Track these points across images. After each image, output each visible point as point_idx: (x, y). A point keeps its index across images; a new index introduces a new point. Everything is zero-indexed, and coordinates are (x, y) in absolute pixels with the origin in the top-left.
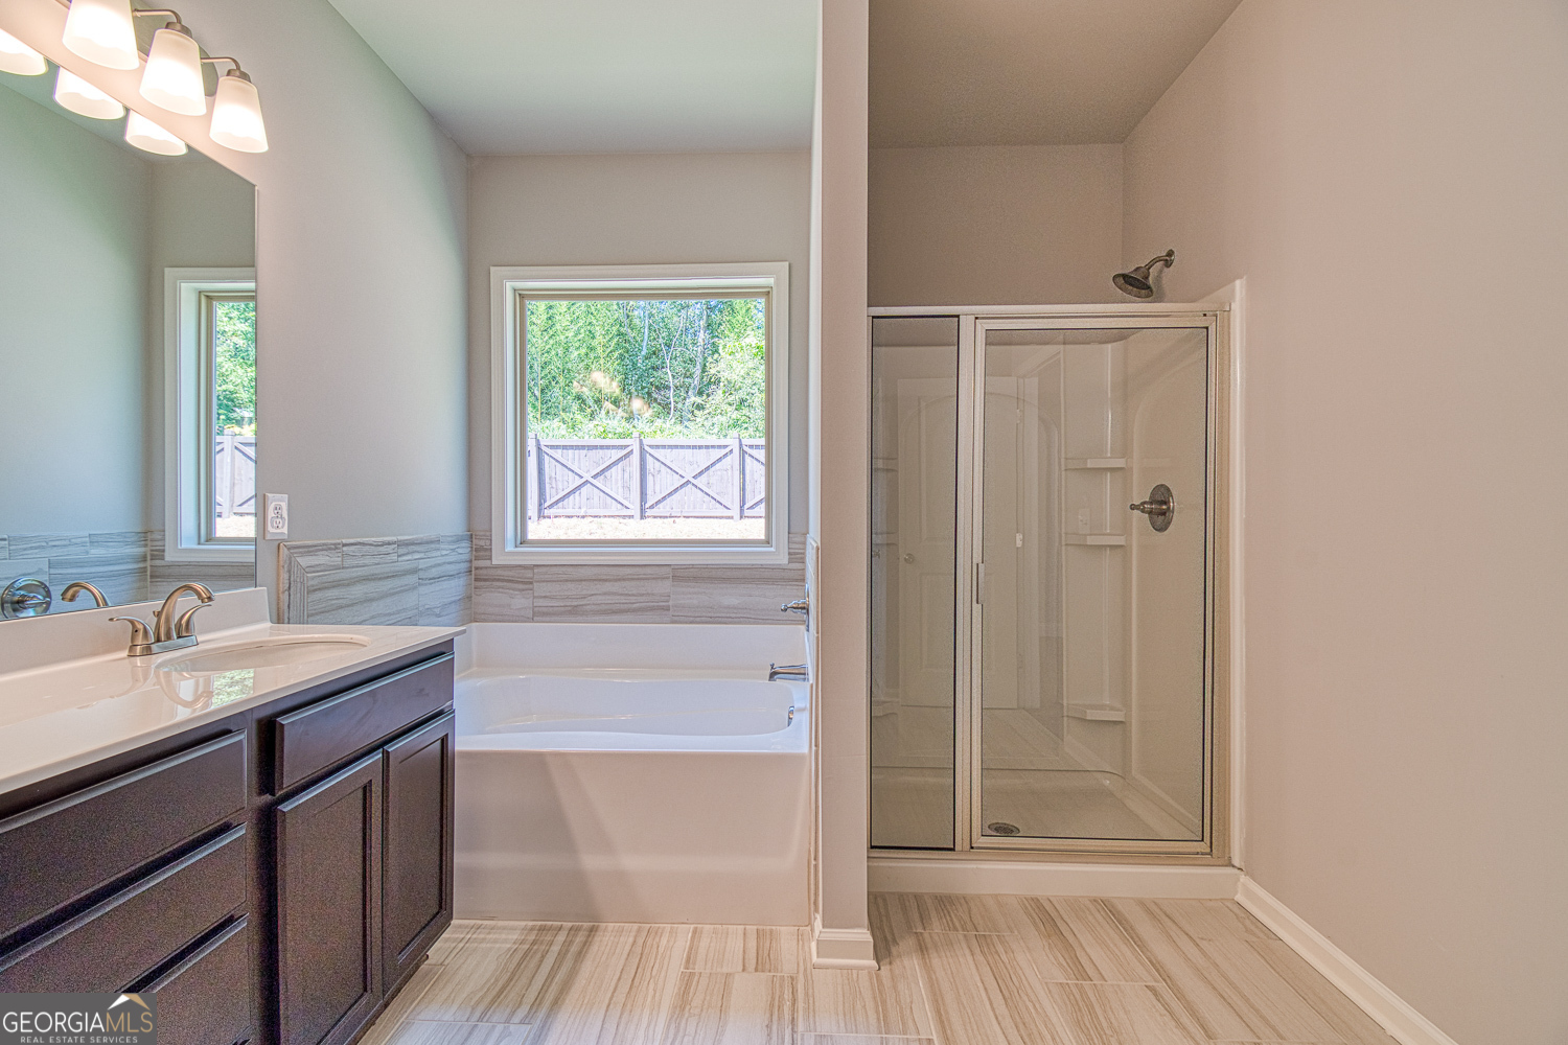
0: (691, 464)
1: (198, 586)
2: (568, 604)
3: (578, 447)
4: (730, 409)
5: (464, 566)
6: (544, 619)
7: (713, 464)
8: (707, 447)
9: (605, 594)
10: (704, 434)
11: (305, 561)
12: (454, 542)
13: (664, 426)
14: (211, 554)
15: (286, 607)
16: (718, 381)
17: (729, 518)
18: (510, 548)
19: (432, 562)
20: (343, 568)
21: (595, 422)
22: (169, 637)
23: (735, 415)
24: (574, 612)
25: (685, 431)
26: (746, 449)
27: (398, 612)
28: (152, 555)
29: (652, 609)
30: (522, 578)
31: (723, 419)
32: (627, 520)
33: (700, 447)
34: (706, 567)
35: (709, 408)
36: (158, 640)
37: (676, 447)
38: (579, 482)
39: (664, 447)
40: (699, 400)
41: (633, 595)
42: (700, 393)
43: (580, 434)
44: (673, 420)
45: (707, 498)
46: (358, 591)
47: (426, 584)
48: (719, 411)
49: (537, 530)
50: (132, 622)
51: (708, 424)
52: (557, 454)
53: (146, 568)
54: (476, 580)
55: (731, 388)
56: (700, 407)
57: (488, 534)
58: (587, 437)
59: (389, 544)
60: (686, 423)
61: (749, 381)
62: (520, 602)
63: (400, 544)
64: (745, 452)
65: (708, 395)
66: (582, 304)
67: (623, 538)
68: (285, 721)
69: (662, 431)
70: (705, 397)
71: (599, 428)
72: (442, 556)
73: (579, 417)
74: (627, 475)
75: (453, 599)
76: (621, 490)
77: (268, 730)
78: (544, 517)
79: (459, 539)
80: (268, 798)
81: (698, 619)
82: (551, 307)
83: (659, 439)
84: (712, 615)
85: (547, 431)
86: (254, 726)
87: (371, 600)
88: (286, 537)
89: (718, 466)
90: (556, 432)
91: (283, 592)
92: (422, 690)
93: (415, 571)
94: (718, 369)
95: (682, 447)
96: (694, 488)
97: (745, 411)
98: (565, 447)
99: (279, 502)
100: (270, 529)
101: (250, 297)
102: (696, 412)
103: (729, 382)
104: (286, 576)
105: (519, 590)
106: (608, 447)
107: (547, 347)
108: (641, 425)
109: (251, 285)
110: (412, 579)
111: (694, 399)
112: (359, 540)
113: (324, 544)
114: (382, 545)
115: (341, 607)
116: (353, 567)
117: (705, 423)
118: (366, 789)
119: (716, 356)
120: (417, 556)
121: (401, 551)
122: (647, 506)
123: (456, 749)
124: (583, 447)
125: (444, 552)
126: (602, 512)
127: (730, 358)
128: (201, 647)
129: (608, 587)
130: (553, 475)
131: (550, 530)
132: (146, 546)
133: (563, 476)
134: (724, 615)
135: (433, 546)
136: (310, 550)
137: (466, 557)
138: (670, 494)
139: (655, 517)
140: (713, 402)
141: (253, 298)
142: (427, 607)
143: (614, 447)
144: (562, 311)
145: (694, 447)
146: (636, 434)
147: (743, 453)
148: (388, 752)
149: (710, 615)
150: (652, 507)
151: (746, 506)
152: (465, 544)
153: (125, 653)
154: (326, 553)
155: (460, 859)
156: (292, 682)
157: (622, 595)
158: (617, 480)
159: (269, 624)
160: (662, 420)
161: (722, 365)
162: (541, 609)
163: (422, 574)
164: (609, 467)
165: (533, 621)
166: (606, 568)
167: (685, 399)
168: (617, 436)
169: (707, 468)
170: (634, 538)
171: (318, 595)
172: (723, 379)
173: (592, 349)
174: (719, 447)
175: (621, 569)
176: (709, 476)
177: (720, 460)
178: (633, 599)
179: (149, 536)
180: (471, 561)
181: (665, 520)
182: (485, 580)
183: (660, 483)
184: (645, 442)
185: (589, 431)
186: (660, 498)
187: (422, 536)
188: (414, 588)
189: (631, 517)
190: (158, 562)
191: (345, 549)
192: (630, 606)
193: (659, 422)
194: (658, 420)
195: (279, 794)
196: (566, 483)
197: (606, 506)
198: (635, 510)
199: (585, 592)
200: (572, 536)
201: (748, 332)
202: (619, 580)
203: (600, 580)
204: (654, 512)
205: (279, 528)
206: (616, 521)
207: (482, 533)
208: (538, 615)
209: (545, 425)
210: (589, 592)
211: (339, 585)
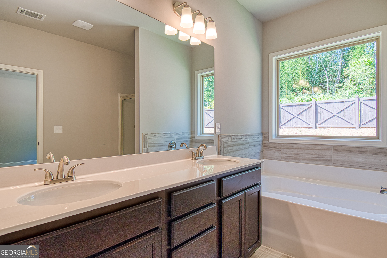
0: (336, 108)
1: (204, 145)
2: (293, 156)
3: (292, 106)
4: (353, 87)
5: (261, 142)
6: (285, 160)
7: (346, 108)
8: (343, 102)
9: (306, 154)
10: (342, 97)
11: (224, 140)
12: (258, 135)
13: (324, 96)
14: (204, 137)
15: (220, 151)
16: (348, 77)
17: (353, 128)
18: (274, 137)
19: (253, 141)
20: (232, 142)
21: (298, 97)
22: (199, 156)
23: (356, 89)
24: (295, 159)
25: (333, 97)
26: (361, 101)
27: (244, 154)
28: (192, 137)
29: (325, 160)
30: (278, 147)
31: (351, 91)
32: (310, 129)
33: (340, 102)
34: (348, 147)
35: (344, 87)
36: (197, 157)
37: (330, 103)
38: (293, 117)
39: (325, 103)
40: (339, 85)
41: (317, 155)
42: (340, 82)
43: (293, 101)
44: (328, 93)
45: (343, 121)
46: (235, 148)
47: (251, 147)
48: (349, 88)
49: (282, 132)
50: (192, 152)
51: (343, 93)
52: (285, 108)
53: (191, 140)
54: (264, 147)
55: (354, 78)
56: (340, 88)
57: (268, 133)
58: (295, 102)
59: (242, 136)
60: (333, 94)
61: (363, 75)
62: (277, 154)
63: (245, 136)
64: (361, 103)
65: (344, 83)
66: (293, 60)
67: (309, 135)
68: (223, 179)
69: (324, 98)
70: (342, 83)
71: (299, 99)
72: (255, 139)
73: (292, 96)
74: (310, 114)
75: (258, 152)
76: (307, 119)
77: (220, 181)
78: (281, 128)
79: (259, 135)
80: (220, 198)
81: (344, 166)
82: (283, 63)
83: (322, 101)
84: (351, 165)
85: (282, 101)
86: (217, 180)
87: (238, 151)
88: (220, 133)
89: (348, 109)
90: (285, 102)
91: (219, 147)
92: (253, 177)
93: (248, 143)
94: (348, 72)
95: (332, 103)
96: (337, 117)
97: (362, 87)
98: (288, 106)
99: (218, 125)
100: (217, 132)
101: (213, 74)
102: (338, 89)
103: (353, 77)
104: (220, 143)
105: (277, 150)
106: (303, 105)
107: (282, 75)
108: (315, 96)
109: (213, 72)
110: (247, 146)
111: (337, 85)
112: (235, 134)
113: (228, 135)
114: (240, 136)
115: (231, 152)
116: (234, 142)
117: (342, 93)
118: (240, 201)
119: (347, 68)
120: (249, 139)
121: (245, 138)
122: (318, 124)
123: (262, 195)
124: (294, 106)
125: (256, 138)
126: (300, 126)
127: (354, 67)
128: (205, 159)
129: (307, 151)
130: (284, 115)
131: (283, 132)
132: (191, 135)
133: (287, 115)
134: (356, 165)
135: (253, 136)
136: (225, 137)
137: (261, 140)
138: (327, 120)
139: (321, 128)
140: (346, 85)
141: (214, 75)
142: (251, 153)
143: (305, 105)
144: (287, 63)
145: (338, 102)
146: (313, 99)
147: (360, 103)
148: (245, 193)
149: (349, 164)
150: (320, 124)
151: (362, 124)
152: (261, 136)
153: (191, 159)
154: (228, 138)
155: (263, 228)
156: (225, 170)
157: (312, 154)
158: (306, 116)
159: (216, 155)
160: (324, 94)
161: (350, 71)
162: (284, 157)
163: (250, 144)
164: (303, 111)
165: (281, 160)
166: (306, 145)
167: (333, 85)
168: (306, 101)
169: (343, 110)
170: (313, 135)
171: (226, 148)
172: (350, 76)
173: (297, 73)
174: (349, 101)
175: (312, 146)
176: (344, 113)
177: (349, 106)
178: (317, 156)
179: (192, 133)
180: (262, 141)
181: (325, 129)
182: (267, 147)
183: (323, 116)
184: (317, 102)
185: (296, 100)
186: (323, 121)
187: (250, 134)
188: (248, 148)
189: (312, 128)
190: (194, 139)
191: (232, 137)
192: (316, 158)
193: (322, 95)
194: (322, 94)
195: (222, 198)
196: (288, 117)
197: (302, 124)
198: (313, 125)
199: (299, 153)
200: (290, 134)
201: (362, 56)
202: (311, 149)
203: (304, 149)
204: (321, 126)
205: (219, 131)
206: (306, 129)
207: (266, 133)
208: (282, 159)
209: (281, 100)
210: (300, 153)
211: (231, 146)
